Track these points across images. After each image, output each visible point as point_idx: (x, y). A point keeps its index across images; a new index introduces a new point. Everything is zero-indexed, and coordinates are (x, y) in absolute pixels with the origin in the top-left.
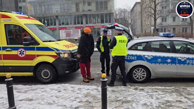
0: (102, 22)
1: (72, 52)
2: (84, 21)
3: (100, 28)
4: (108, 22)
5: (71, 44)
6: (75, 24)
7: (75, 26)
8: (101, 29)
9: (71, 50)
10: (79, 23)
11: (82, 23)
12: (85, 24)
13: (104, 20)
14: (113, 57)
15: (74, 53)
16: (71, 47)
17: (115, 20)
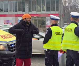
0: (48, 9)
1: (9, 44)
2: (27, 8)
3: (45, 17)
4: (54, 10)
5: (8, 34)
6: (16, 11)
7: (16, 13)
8: (47, 18)
9: (8, 41)
10: (20, 10)
11: (24, 11)
12: (28, 11)
13: (50, 7)
14: (45, 51)
15: (11, 45)
16: (8, 37)
17: (64, 8)
